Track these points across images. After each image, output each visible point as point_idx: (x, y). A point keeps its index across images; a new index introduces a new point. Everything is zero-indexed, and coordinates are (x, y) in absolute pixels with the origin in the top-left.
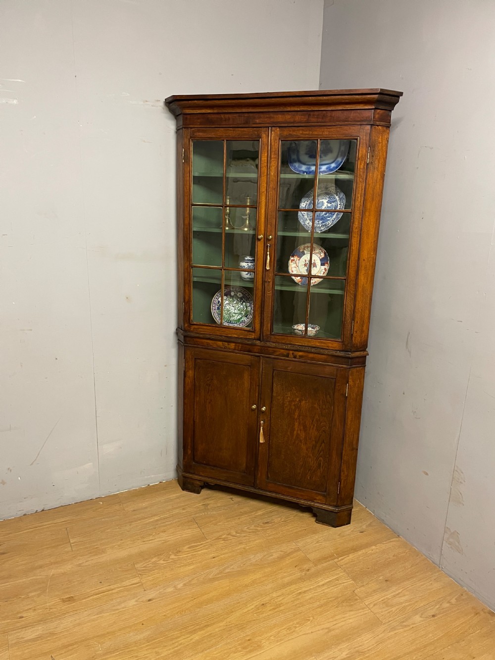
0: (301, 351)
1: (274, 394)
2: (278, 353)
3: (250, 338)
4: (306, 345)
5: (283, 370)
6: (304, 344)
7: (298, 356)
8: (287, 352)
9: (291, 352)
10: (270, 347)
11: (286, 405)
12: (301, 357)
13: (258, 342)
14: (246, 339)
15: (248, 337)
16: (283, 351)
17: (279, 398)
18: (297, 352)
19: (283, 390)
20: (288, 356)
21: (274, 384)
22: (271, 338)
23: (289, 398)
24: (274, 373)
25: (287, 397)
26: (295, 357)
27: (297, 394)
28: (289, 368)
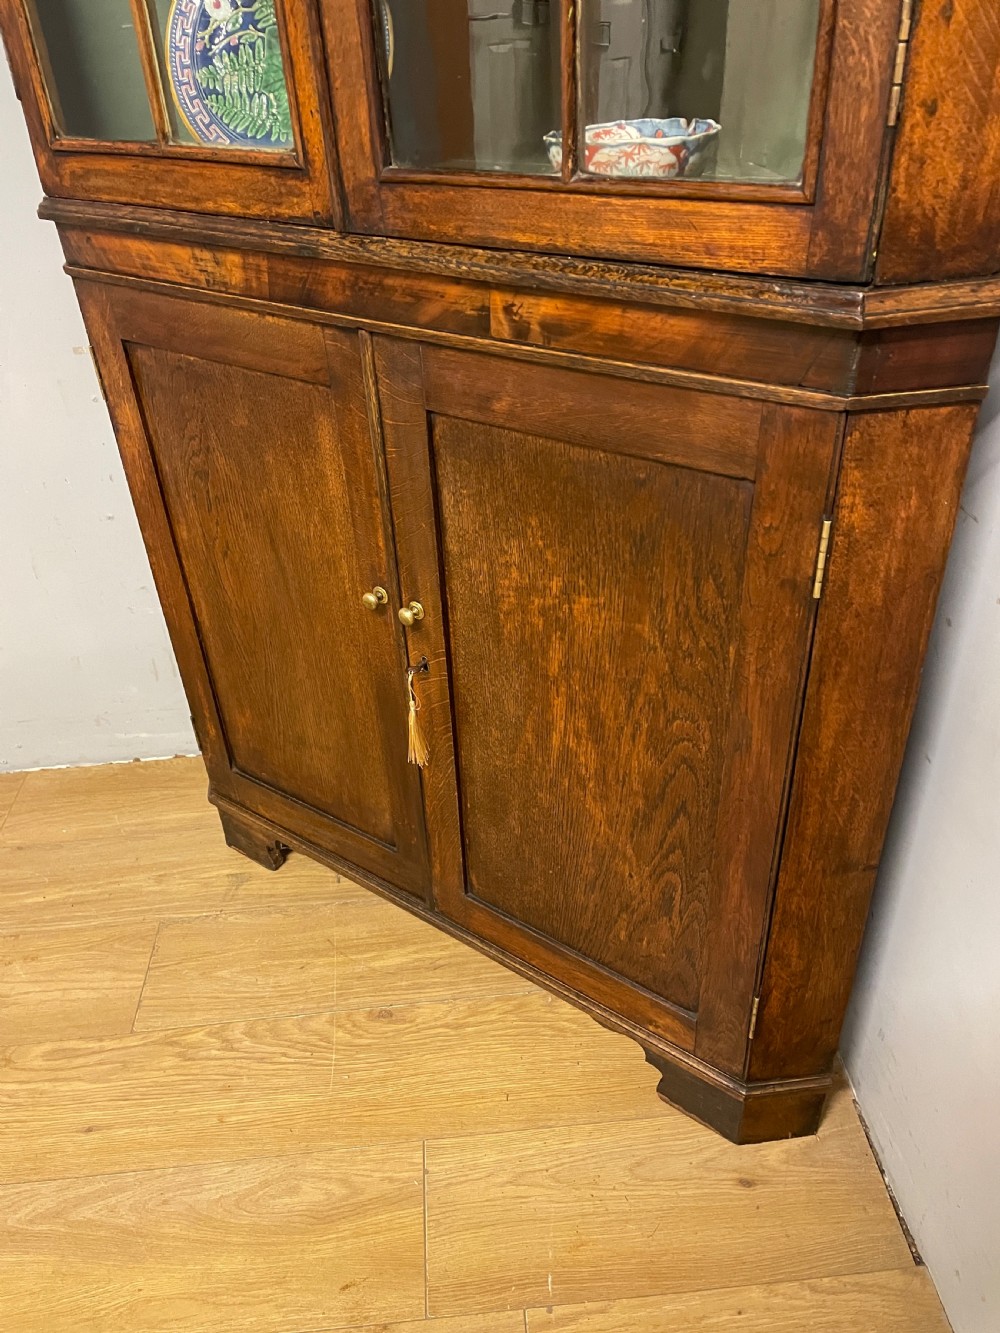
0: (552, 292)
1: (453, 546)
2: (433, 310)
3: (297, 212)
4: (574, 243)
5: (469, 413)
6: (560, 242)
7: (535, 327)
8: (477, 296)
9: (498, 299)
10: (388, 271)
11: (505, 607)
12: (553, 330)
13: (327, 241)
14: (276, 221)
15: (284, 211)
16: (453, 291)
17: (474, 565)
18: (529, 301)
19: (484, 527)
20: (481, 324)
21: (445, 492)
22: (383, 204)
23: (515, 574)
24: (437, 431)
25: (508, 565)
26: (521, 333)
27: (549, 555)
28: (497, 406)
